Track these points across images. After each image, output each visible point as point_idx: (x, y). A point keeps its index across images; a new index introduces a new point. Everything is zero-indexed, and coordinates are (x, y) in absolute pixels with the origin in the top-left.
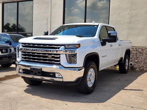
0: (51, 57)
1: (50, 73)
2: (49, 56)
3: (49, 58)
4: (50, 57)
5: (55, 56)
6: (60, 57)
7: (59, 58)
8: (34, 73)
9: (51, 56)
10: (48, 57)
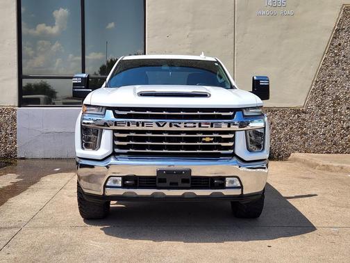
0: (212, 139)
1: (212, 179)
2: (205, 137)
3: (204, 142)
4: (207, 139)
5: (223, 136)
6: (234, 137)
7: (233, 140)
8: (167, 184)
9: (211, 137)
10: (204, 139)
